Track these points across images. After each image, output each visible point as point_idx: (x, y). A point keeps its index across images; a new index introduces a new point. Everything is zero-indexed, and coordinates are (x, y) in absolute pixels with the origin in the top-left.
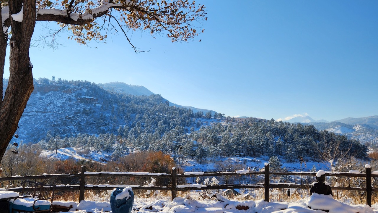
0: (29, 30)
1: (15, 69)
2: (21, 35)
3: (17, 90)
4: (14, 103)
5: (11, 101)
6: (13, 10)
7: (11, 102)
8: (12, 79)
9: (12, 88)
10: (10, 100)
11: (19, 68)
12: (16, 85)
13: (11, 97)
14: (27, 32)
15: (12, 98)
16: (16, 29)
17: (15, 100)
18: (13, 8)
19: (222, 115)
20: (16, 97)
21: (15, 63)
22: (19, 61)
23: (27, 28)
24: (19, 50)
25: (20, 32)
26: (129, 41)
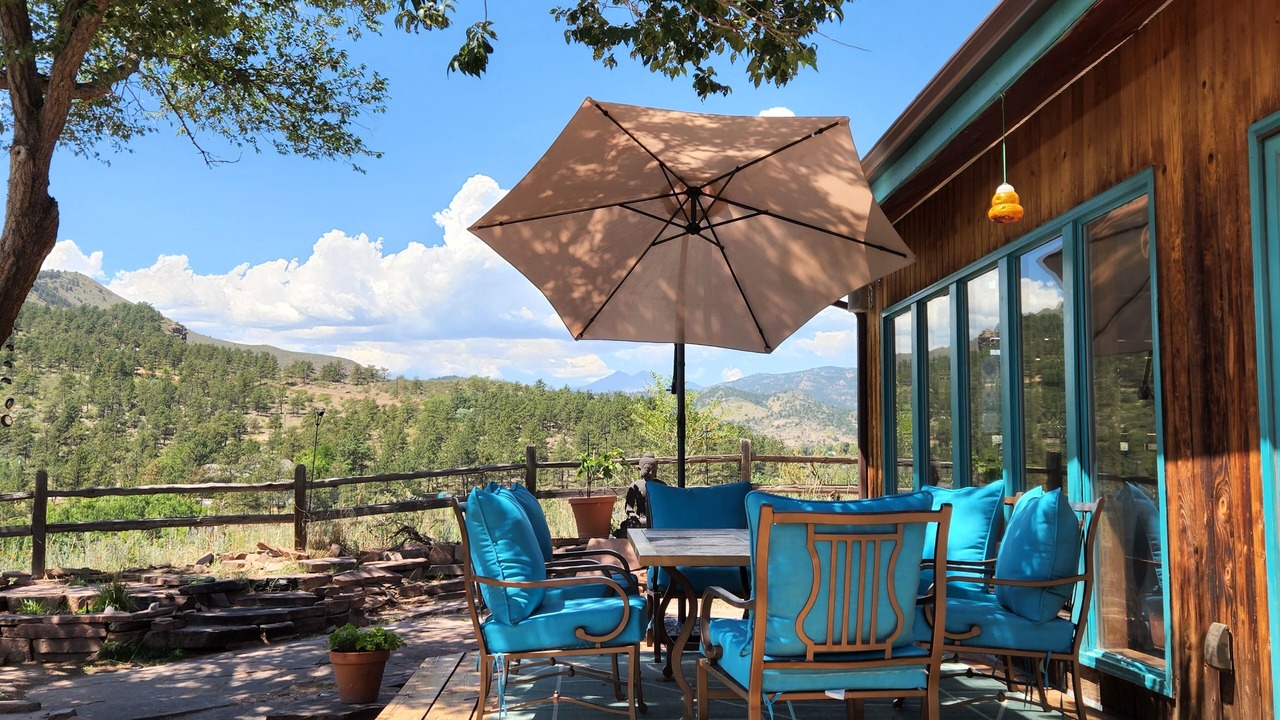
0: (57, 126)
1: (21, 205)
2: (40, 135)
3: (24, 247)
4: (15, 274)
5: (10, 270)
6: (21, 82)
7: (9, 274)
8: (14, 225)
9: (14, 242)
10: (6, 268)
11: (30, 203)
12: (22, 238)
13: (10, 262)
14: (52, 129)
15: (12, 265)
16: (28, 121)
17: (18, 269)
18: (19, 78)
19: (377, 371)
20: (21, 263)
21: (24, 192)
22: (33, 187)
23: (53, 121)
24: (34, 164)
25: (38, 129)
26: (192, 138)
